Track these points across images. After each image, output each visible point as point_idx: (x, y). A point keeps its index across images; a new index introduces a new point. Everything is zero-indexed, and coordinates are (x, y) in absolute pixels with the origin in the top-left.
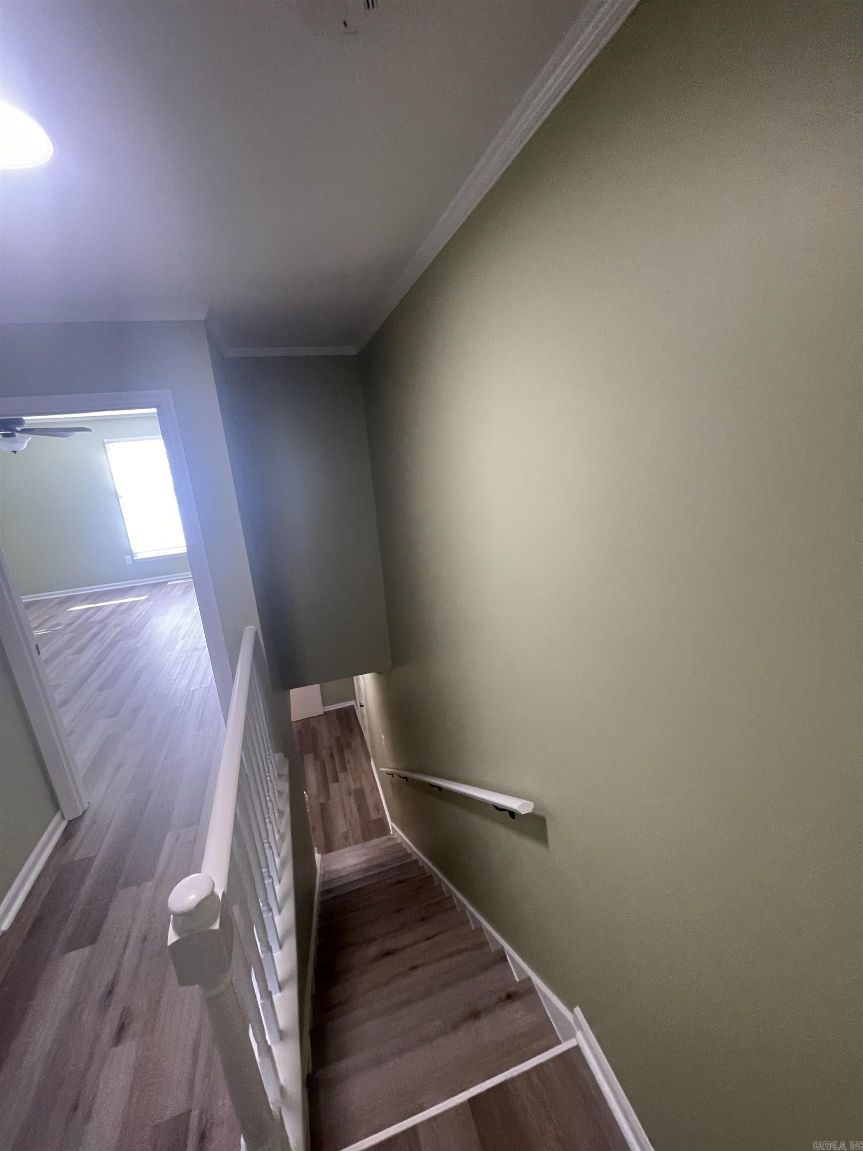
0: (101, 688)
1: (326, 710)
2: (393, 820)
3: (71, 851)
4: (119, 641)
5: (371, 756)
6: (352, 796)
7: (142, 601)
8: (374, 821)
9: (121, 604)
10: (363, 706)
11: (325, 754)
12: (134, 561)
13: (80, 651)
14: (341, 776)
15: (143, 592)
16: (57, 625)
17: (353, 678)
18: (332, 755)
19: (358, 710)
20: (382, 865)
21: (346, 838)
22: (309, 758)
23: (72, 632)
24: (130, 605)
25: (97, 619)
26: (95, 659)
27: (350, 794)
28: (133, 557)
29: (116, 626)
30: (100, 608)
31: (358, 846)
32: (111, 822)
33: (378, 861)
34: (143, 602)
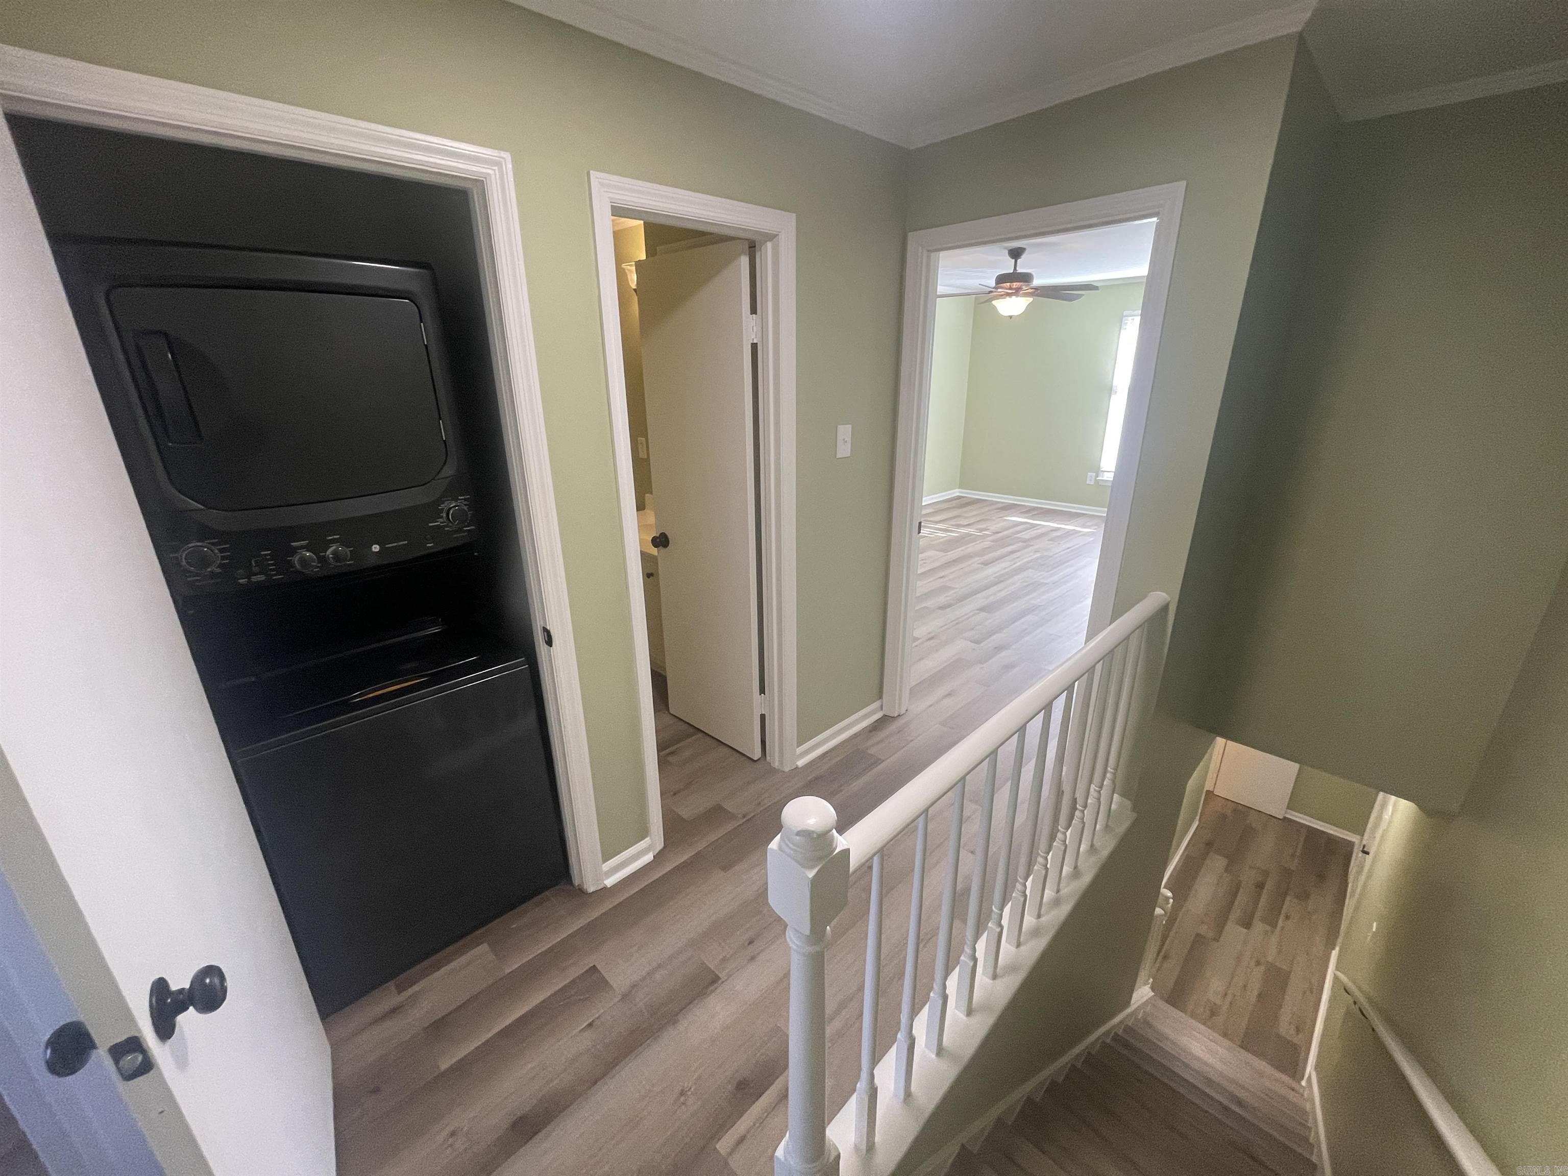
0: (982, 609)
1: (1288, 816)
2: (1317, 1067)
3: (870, 742)
4: (1029, 568)
5: (1340, 940)
6: (1262, 968)
7: (1082, 533)
8: (1278, 1036)
9: (1057, 529)
10: (1367, 853)
11: (1248, 877)
12: (1097, 482)
13: (986, 564)
14: (1259, 926)
15: (1088, 524)
16: (986, 530)
17: (1377, 795)
18: (1260, 886)
19: (1357, 855)
20: (1240, 1103)
21: (1213, 1013)
22: (1217, 863)
23: (993, 541)
24: (1068, 532)
25: (1023, 537)
26: (995, 577)
27: (1258, 963)
28: (1097, 477)
29: (1036, 552)
30: (1033, 526)
31: (1226, 1043)
32: (912, 741)
33: (1241, 1094)
34: (1083, 535)
